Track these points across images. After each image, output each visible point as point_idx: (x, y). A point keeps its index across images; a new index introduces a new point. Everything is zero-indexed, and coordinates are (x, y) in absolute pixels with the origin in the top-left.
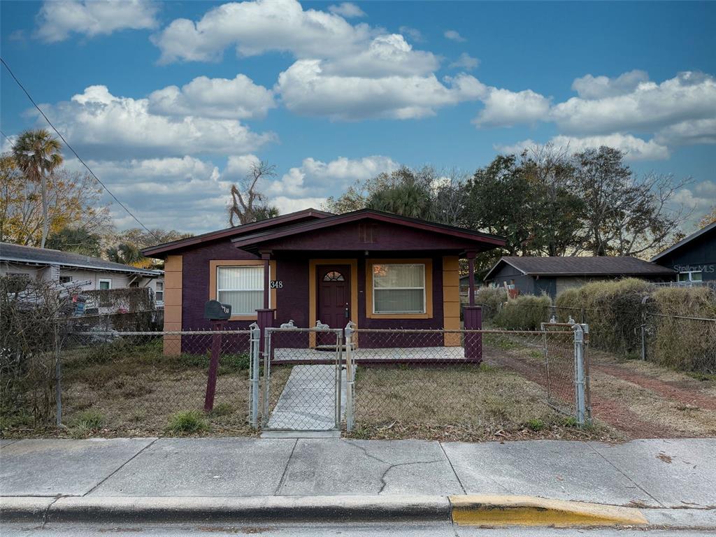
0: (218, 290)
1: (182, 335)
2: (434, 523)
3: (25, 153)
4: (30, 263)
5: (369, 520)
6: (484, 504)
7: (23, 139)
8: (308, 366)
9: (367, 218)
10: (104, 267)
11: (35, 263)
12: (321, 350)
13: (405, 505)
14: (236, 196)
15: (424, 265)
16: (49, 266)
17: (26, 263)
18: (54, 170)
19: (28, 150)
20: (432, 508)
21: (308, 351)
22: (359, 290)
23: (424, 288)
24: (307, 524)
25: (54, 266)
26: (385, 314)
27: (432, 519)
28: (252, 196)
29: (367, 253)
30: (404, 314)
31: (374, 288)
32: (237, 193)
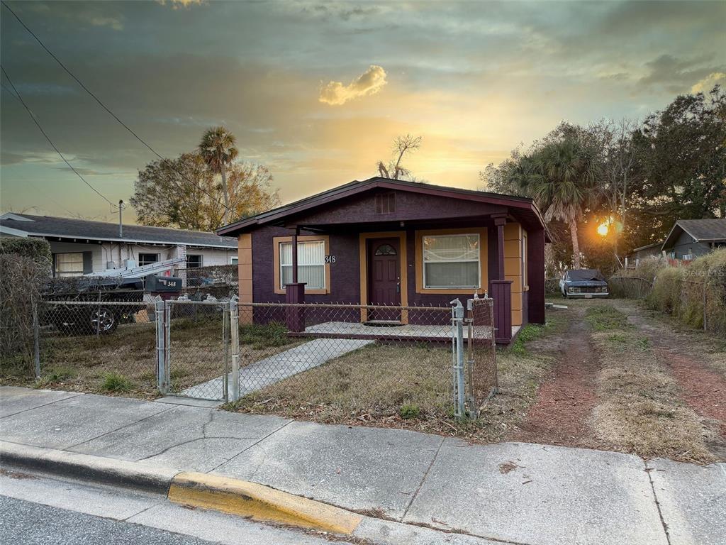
0: (282, 265)
1: (253, 306)
2: (153, 495)
3: (208, 149)
4: (157, 244)
5: (105, 483)
6: (199, 484)
7: (207, 137)
8: (332, 341)
9: (377, 187)
10: (233, 246)
11: (162, 244)
12: (372, 325)
13: (135, 474)
14: (383, 171)
15: (479, 235)
16: (175, 246)
17: (153, 244)
18: (232, 162)
19: (211, 146)
20: (155, 480)
21: (358, 325)
22: (408, 264)
23: (479, 260)
24: (61, 479)
25: (180, 246)
26: (436, 289)
27: (152, 491)
28: (398, 169)
29: (402, 225)
30: (457, 289)
31: (424, 261)
32: (384, 169)
